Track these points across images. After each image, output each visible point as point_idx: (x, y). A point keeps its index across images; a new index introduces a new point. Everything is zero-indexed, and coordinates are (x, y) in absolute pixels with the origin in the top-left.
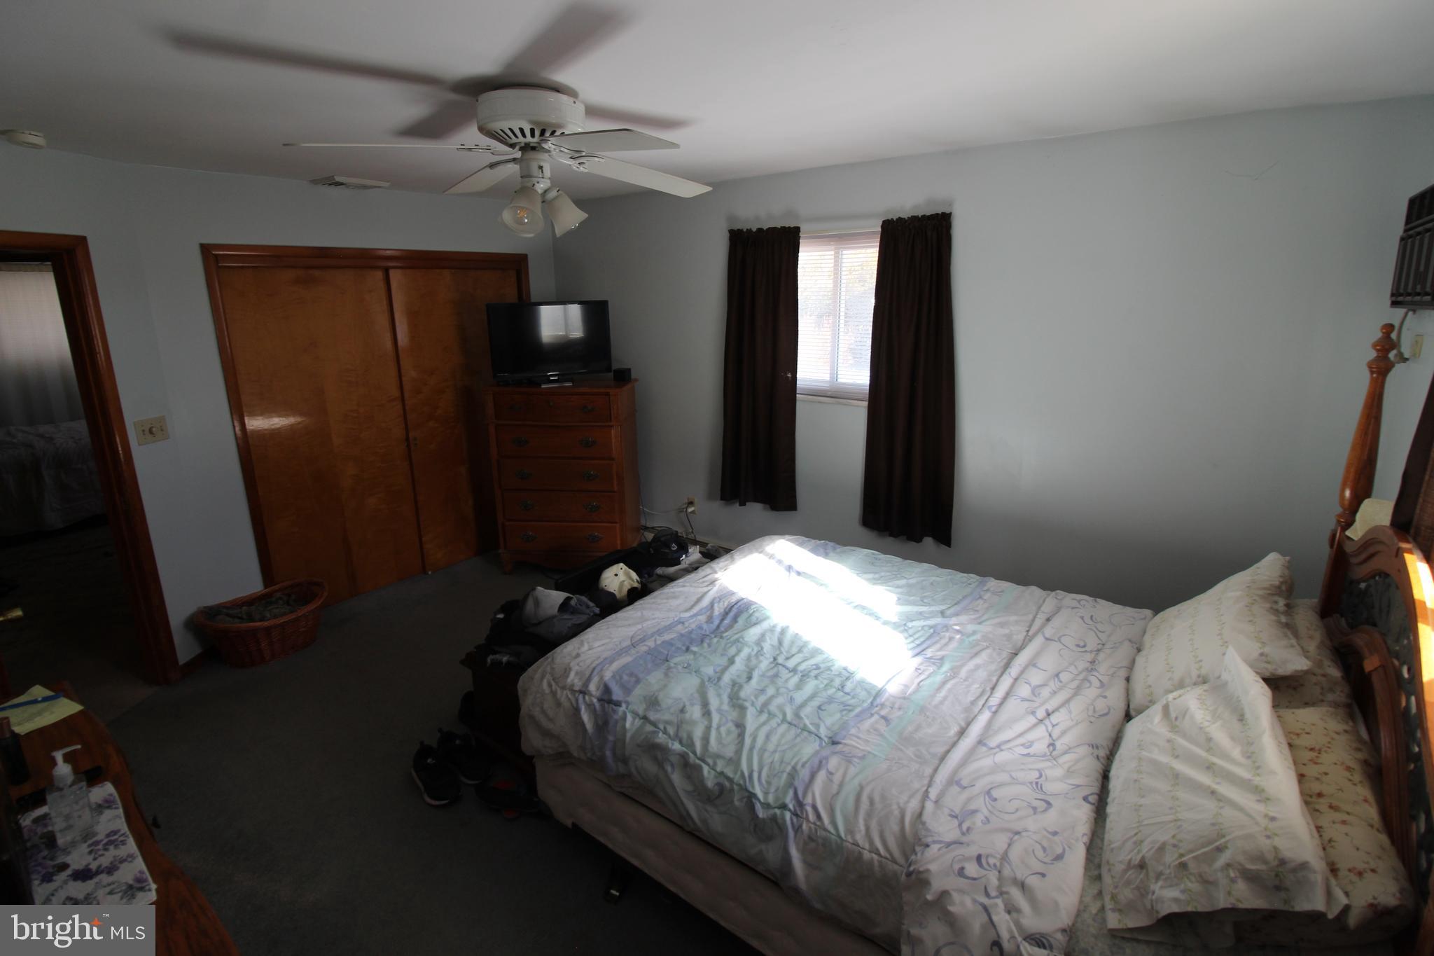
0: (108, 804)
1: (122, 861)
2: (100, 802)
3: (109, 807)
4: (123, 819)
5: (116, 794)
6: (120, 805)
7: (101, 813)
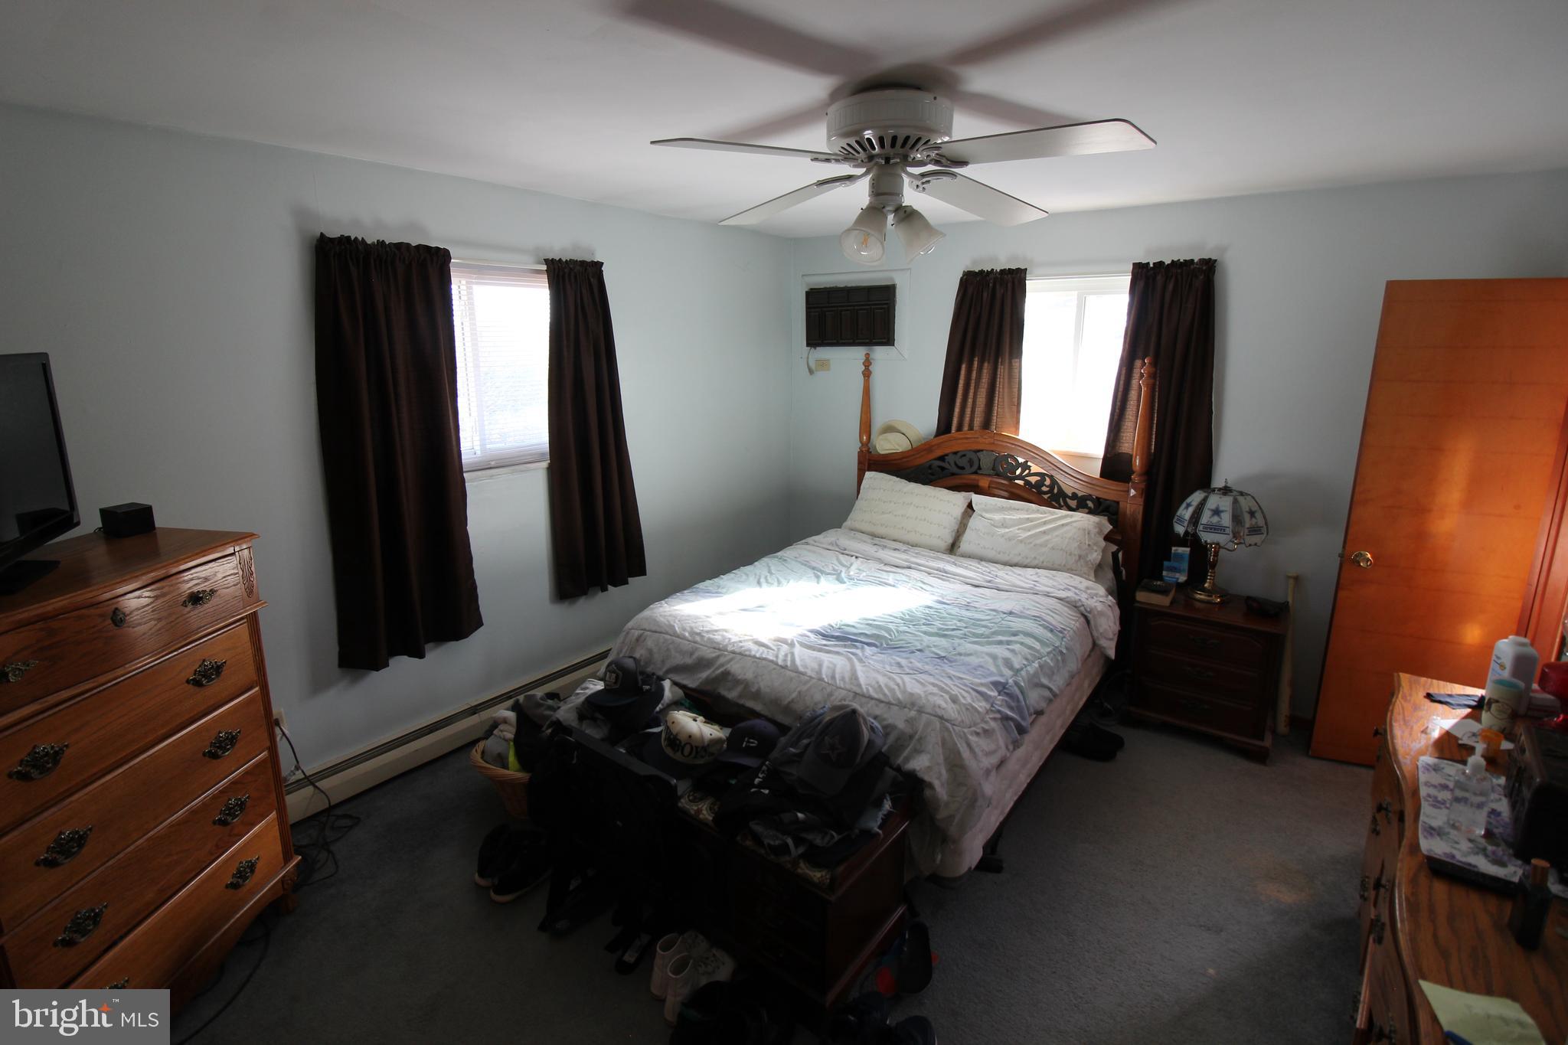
0: (1432, 831)
1: (1435, 786)
2: (1438, 838)
3: (1432, 828)
4: (1422, 811)
5: (1421, 836)
6: (1420, 823)
7: (1440, 828)
